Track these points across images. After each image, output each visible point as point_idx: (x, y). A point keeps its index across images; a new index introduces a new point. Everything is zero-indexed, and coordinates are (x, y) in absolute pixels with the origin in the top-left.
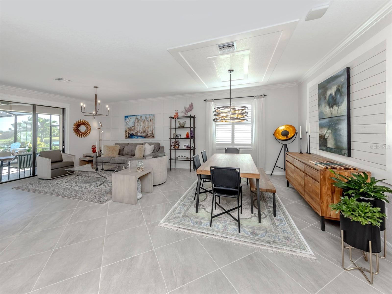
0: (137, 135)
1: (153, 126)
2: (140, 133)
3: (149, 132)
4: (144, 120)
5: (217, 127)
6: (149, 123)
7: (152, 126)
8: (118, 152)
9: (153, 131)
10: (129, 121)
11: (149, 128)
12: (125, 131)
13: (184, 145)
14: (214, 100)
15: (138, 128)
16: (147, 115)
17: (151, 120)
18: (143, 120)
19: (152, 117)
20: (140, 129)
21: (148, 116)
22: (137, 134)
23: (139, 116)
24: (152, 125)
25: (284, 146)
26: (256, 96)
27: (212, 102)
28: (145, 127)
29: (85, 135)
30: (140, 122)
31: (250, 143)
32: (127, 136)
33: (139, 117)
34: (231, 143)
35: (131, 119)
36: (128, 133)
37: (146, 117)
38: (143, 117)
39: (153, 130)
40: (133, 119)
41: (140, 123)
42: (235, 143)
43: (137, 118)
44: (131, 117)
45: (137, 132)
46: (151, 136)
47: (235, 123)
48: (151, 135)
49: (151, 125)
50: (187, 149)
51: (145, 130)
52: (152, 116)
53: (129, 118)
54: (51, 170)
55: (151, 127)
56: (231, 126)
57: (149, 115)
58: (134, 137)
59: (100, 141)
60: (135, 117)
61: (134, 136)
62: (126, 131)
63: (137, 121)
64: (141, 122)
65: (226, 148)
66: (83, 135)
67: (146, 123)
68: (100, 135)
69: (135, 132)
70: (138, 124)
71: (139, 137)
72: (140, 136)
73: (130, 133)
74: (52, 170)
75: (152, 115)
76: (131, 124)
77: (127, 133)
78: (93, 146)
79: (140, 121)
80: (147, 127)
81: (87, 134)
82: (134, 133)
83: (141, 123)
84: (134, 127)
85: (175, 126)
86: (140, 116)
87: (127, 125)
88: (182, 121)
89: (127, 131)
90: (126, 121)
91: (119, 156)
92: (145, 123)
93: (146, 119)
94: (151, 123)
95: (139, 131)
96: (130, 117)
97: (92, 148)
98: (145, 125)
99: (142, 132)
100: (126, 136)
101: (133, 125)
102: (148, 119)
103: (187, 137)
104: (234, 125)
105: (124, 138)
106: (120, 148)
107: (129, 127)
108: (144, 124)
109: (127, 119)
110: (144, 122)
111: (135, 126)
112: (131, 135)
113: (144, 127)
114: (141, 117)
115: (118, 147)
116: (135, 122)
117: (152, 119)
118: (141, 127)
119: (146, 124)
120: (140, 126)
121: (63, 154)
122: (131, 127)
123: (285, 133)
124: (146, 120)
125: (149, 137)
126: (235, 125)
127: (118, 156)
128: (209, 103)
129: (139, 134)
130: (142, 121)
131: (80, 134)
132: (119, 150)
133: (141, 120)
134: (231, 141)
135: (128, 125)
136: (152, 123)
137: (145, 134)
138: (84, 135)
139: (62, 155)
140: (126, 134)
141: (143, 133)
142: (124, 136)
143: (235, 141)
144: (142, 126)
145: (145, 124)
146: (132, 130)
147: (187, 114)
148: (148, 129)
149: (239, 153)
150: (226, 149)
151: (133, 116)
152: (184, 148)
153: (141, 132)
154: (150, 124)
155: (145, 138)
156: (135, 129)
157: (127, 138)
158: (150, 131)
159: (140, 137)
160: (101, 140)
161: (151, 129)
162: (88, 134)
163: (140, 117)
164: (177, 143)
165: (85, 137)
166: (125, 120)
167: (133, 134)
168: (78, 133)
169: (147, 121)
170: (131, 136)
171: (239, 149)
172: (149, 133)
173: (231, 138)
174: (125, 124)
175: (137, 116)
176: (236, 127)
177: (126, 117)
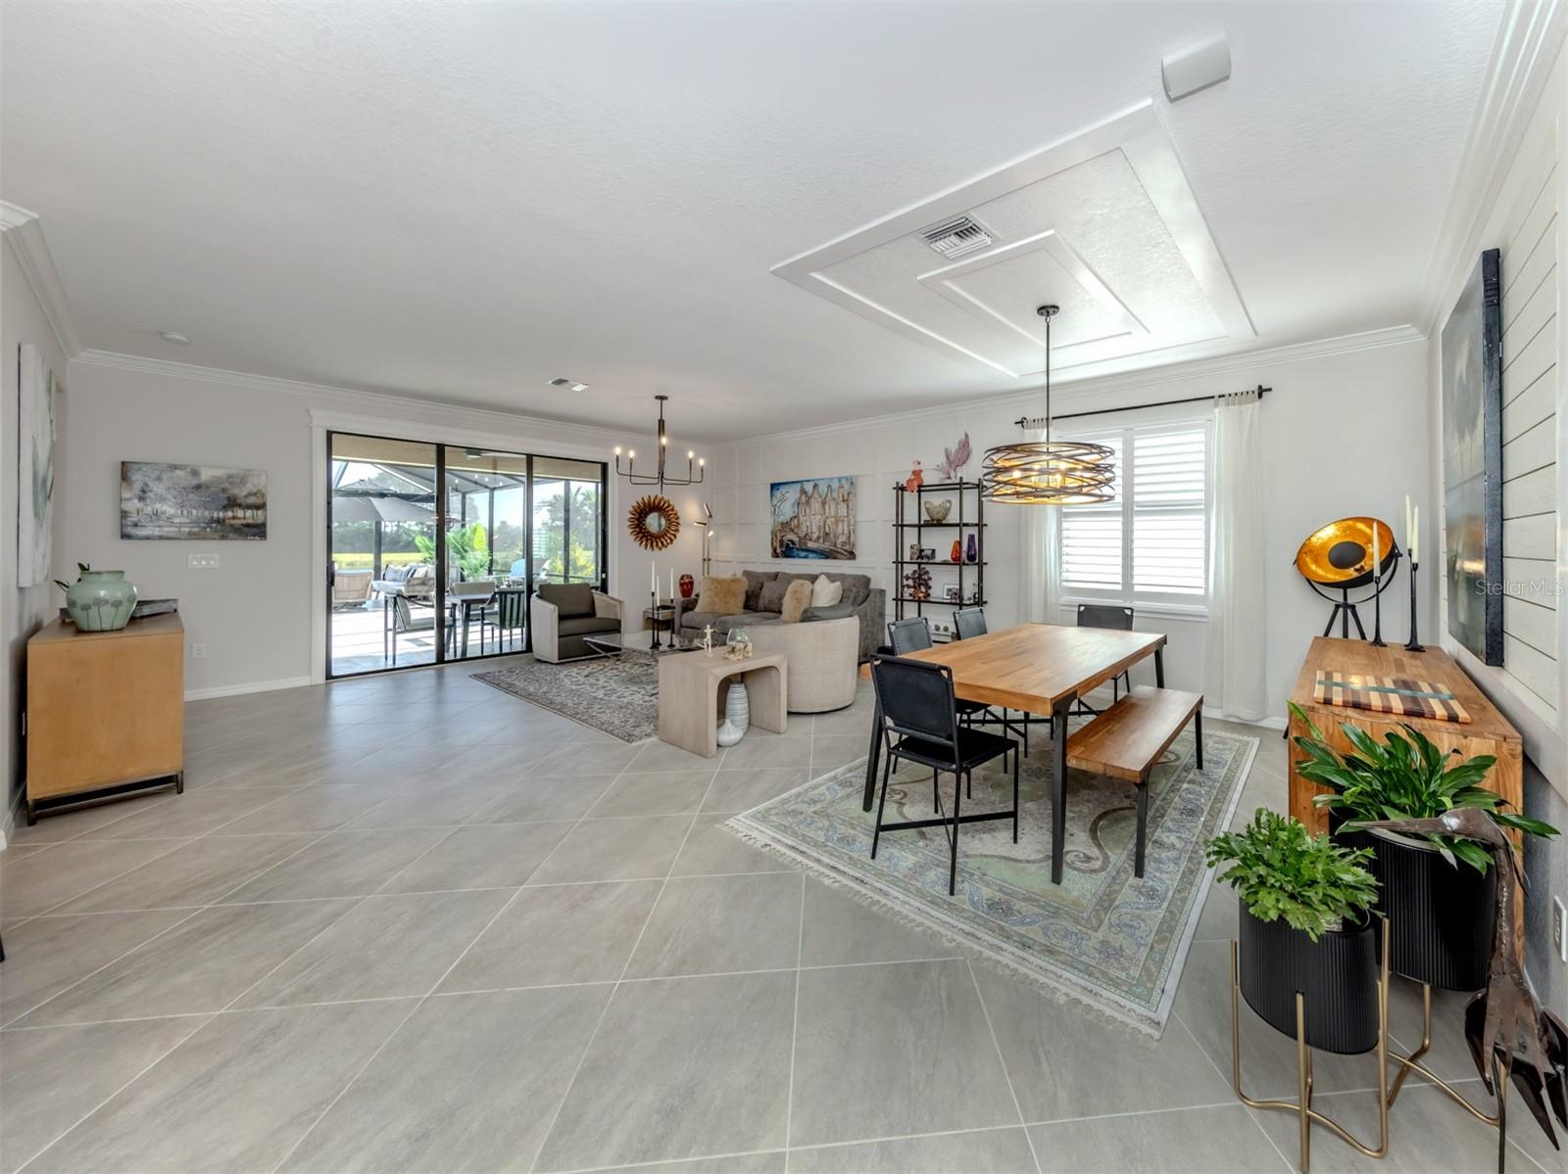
0: (804, 547)
1: (851, 517)
2: (814, 539)
3: (838, 538)
4: (824, 496)
5: (1065, 525)
6: (840, 507)
7: (847, 516)
8: (742, 598)
9: (852, 535)
10: (783, 500)
11: (840, 524)
12: (772, 533)
13: (946, 587)
14: (1053, 418)
15: (808, 524)
16: (831, 479)
17: (846, 498)
18: (821, 497)
19: (847, 486)
20: (815, 529)
21: (835, 485)
22: (806, 544)
24: (848, 513)
25: (1341, 610)
26: (1223, 396)
27: (1044, 427)
28: (828, 522)
29: (662, 543)
30: (813, 503)
31: (1201, 592)
32: (778, 551)
33: (809, 487)
34: (1119, 587)
35: (787, 495)
36: (779, 538)
37: (829, 486)
38: (823, 488)
39: (852, 532)
40: (792, 494)
41: (813, 507)
42: (1137, 588)
43: (803, 492)
44: (788, 485)
45: (805, 536)
46: (846, 551)
47: (1136, 509)
48: (845, 548)
49: (845, 515)
50: (954, 601)
51: (827, 530)
52: (847, 482)
53: (783, 489)
54: (560, 637)
55: (846, 519)
56: (1120, 519)
57: (840, 479)
58: (798, 554)
59: (706, 563)
60: (799, 486)
61: (798, 549)
62: (774, 534)
63: (804, 499)
65: (1080, 606)
66: (655, 544)
67: (829, 507)
68: (706, 543)
69: (799, 537)
70: (808, 511)
71: (811, 555)
72: (813, 551)
73: (785, 539)
74: (562, 639)
75: (846, 478)
76: (787, 511)
77: (778, 541)
78: (682, 578)
79: (812, 501)
80: (834, 519)
81: (669, 541)
82: (796, 539)
83: (816, 505)
84: (796, 521)
85: (917, 518)
86: (811, 484)
87: (777, 514)
88: (935, 500)
89: (778, 535)
90: (775, 502)
91: (745, 613)
92: (827, 507)
93: (830, 492)
94: (846, 506)
95: (812, 533)
96: (786, 486)
97: (681, 585)
98: (827, 515)
99: (818, 538)
100: (775, 550)
101: (795, 515)
102: (835, 495)
103: (957, 560)
104: (1132, 517)
105: (770, 555)
106: (749, 586)
107: (782, 519)
108: (825, 510)
109: (778, 494)
110: (824, 504)
111: (800, 517)
112: (787, 546)
113: (825, 522)
114: (815, 486)
115: (745, 585)
116: (798, 504)
117: (849, 494)
118: (817, 519)
119: (831, 509)
120: (814, 517)
121: (597, 595)
122: (788, 519)
123: (1347, 555)
124: (829, 495)
125: (839, 556)
126: (1135, 518)
127: (742, 610)
128: (1033, 431)
129: (810, 545)
130: (820, 500)
131: (647, 540)
132: (747, 593)
133: (816, 495)
134: (1119, 579)
135: (780, 513)
136: (848, 506)
137: (826, 546)
138: (660, 545)
139: (597, 602)
140: (775, 544)
141: (821, 540)
142: (770, 550)
143: (1136, 580)
144: (820, 517)
145: (827, 511)
146: (792, 530)
147: (952, 474)
148: (837, 526)
149: (1131, 629)
150: (1082, 608)
151: (794, 485)
152: (945, 597)
153: (815, 536)
154: (843, 510)
155: (827, 557)
156: (798, 526)
157: (777, 557)
158: (843, 533)
159: (814, 555)
160: (709, 560)
161: (846, 528)
162: (672, 540)
164: (921, 581)
165: (664, 549)
166: (772, 496)
167: (793, 543)
168: (641, 535)
169: (834, 499)
170: (788, 550)
171: (1132, 612)
172: (840, 540)
173: (1119, 570)
174: (773, 510)
175: (805, 483)
176: (1140, 524)
177: (774, 486)
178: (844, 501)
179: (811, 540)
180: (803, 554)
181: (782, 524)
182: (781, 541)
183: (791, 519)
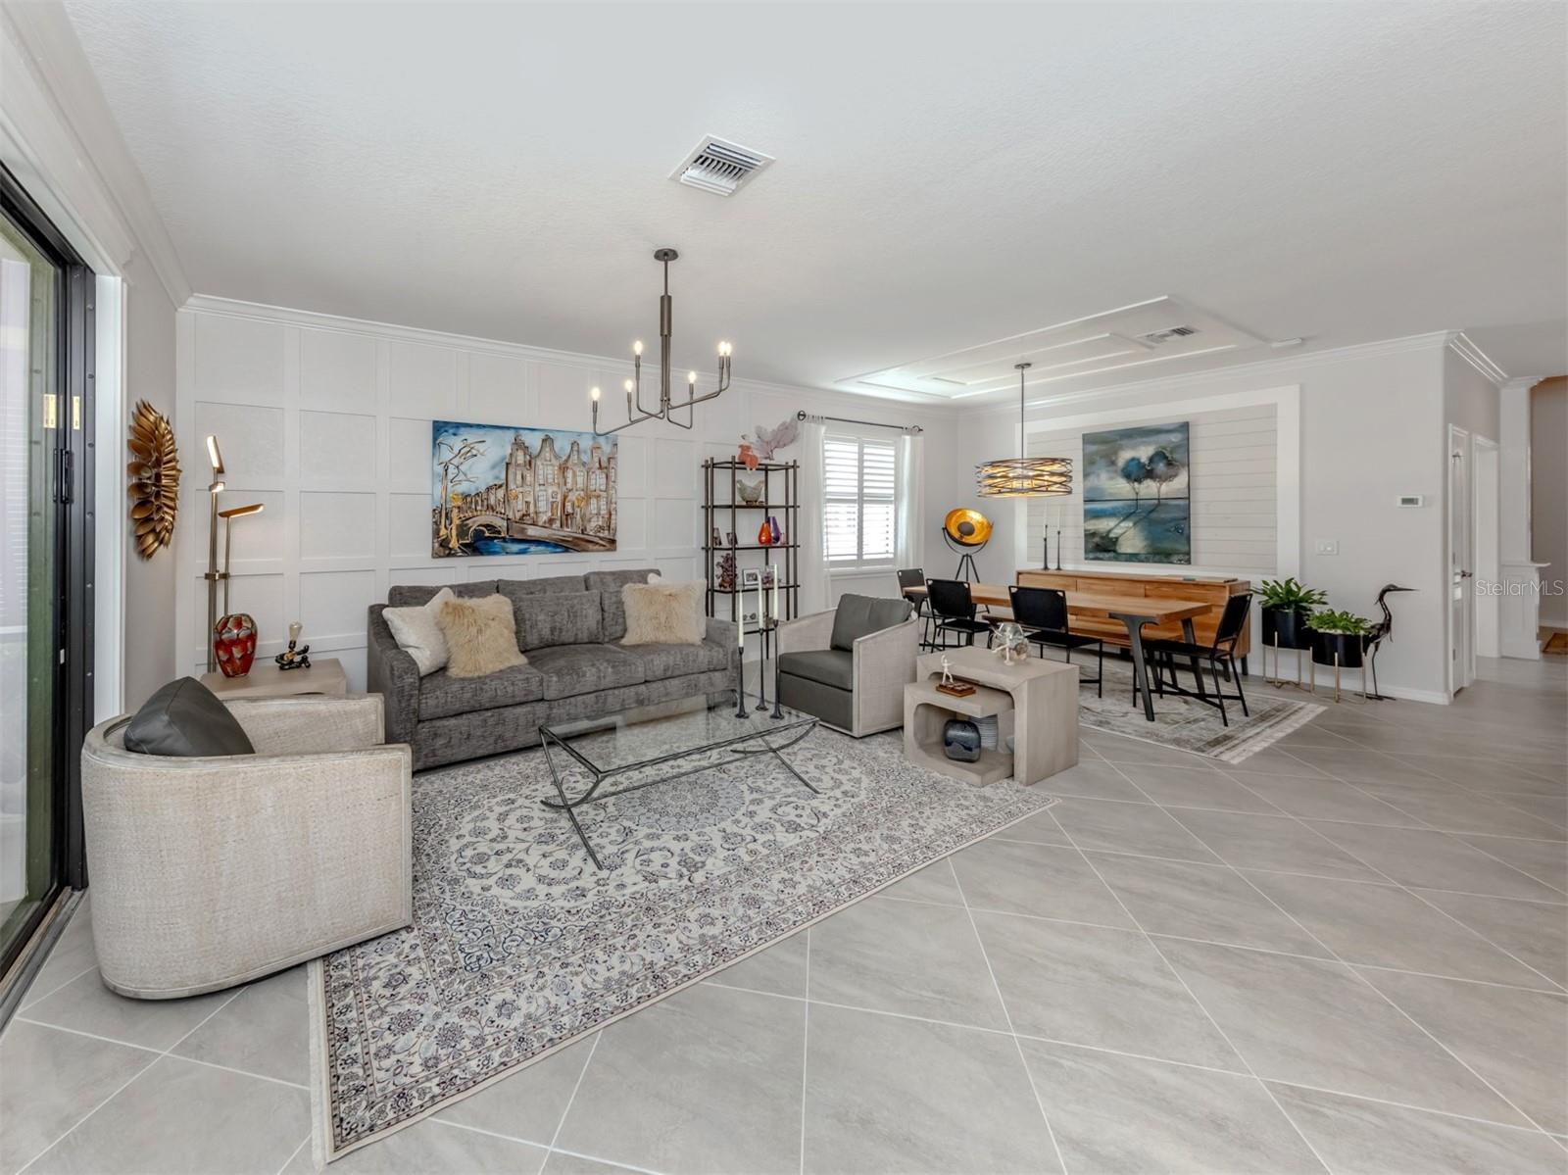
0: (517, 536)
1: (612, 492)
2: (540, 524)
3: (589, 521)
4: (564, 458)
5: (826, 509)
6: (593, 476)
7: (607, 490)
9: (613, 517)
10: (468, 453)
11: (594, 501)
12: (436, 511)
14: (827, 418)
15: (530, 499)
16: (580, 434)
17: (604, 464)
18: (557, 457)
19: (607, 448)
20: (543, 506)
21: (585, 443)
22: (523, 530)
23: (536, 433)
24: (607, 484)
26: (907, 429)
27: (823, 423)
28: (572, 497)
30: (541, 467)
31: (891, 555)
32: (454, 543)
33: (534, 441)
34: (856, 557)
35: (481, 447)
36: (456, 522)
37: (574, 444)
38: (562, 445)
39: (613, 512)
40: (495, 449)
41: (541, 472)
42: (865, 557)
43: (519, 445)
44: (481, 432)
45: (521, 519)
46: (601, 539)
47: (864, 498)
48: (601, 535)
49: (603, 488)
51: (569, 509)
52: (607, 443)
55: (604, 494)
56: (856, 505)
58: (503, 548)
60: (510, 436)
62: (442, 514)
63: (520, 457)
64: (549, 470)
67: (574, 474)
69: (508, 519)
70: (529, 479)
71: (533, 548)
72: (538, 542)
73: (474, 525)
76: (480, 471)
77: (454, 526)
79: (539, 463)
80: (582, 493)
82: (499, 522)
83: (546, 470)
84: (501, 493)
86: (540, 436)
87: (450, 476)
89: (455, 514)
90: (446, 454)
92: (569, 474)
93: (575, 453)
94: (604, 476)
95: (536, 513)
96: (474, 431)
98: (569, 486)
99: (551, 521)
100: (444, 544)
101: (498, 482)
102: (585, 458)
104: (863, 504)
105: (429, 553)
107: (464, 487)
108: (564, 477)
109: (446, 438)
110: (563, 469)
111: (512, 486)
112: (478, 534)
113: (565, 498)
114: (547, 440)
116: (507, 464)
117: (609, 459)
118: (550, 491)
119: (577, 478)
120: (542, 488)
122: (483, 489)
124: (575, 457)
125: (591, 546)
128: (812, 425)
129: (532, 532)
130: (556, 463)
133: (547, 454)
134: (855, 551)
135: (461, 477)
136: (607, 477)
137: (568, 532)
140: (443, 532)
141: (558, 523)
142: (426, 543)
143: (864, 551)
144: (555, 489)
145: (569, 480)
146: (490, 508)
147: (771, 455)
148: (588, 504)
151: (499, 432)
153: (543, 518)
154: (598, 481)
155: (567, 550)
156: (506, 500)
157: (449, 555)
158: (598, 514)
161: (603, 507)
163: (544, 441)
164: (730, 565)
166: (436, 444)
167: (491, 528)
169: (584, 464)
170: (479, 544)
172: (593, 524)
173: (855, 544)
174: (440, 469)
175: (521, 432)
176: (868, 509)
177: (440, 428)
178: (600, 467)
179: (534, 524)
180: (516, 547)
181: (466, 496)
182: (462, 530)
183: (488, 489)
